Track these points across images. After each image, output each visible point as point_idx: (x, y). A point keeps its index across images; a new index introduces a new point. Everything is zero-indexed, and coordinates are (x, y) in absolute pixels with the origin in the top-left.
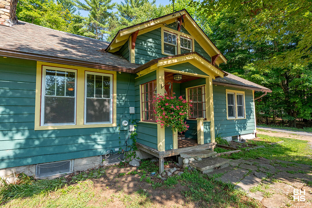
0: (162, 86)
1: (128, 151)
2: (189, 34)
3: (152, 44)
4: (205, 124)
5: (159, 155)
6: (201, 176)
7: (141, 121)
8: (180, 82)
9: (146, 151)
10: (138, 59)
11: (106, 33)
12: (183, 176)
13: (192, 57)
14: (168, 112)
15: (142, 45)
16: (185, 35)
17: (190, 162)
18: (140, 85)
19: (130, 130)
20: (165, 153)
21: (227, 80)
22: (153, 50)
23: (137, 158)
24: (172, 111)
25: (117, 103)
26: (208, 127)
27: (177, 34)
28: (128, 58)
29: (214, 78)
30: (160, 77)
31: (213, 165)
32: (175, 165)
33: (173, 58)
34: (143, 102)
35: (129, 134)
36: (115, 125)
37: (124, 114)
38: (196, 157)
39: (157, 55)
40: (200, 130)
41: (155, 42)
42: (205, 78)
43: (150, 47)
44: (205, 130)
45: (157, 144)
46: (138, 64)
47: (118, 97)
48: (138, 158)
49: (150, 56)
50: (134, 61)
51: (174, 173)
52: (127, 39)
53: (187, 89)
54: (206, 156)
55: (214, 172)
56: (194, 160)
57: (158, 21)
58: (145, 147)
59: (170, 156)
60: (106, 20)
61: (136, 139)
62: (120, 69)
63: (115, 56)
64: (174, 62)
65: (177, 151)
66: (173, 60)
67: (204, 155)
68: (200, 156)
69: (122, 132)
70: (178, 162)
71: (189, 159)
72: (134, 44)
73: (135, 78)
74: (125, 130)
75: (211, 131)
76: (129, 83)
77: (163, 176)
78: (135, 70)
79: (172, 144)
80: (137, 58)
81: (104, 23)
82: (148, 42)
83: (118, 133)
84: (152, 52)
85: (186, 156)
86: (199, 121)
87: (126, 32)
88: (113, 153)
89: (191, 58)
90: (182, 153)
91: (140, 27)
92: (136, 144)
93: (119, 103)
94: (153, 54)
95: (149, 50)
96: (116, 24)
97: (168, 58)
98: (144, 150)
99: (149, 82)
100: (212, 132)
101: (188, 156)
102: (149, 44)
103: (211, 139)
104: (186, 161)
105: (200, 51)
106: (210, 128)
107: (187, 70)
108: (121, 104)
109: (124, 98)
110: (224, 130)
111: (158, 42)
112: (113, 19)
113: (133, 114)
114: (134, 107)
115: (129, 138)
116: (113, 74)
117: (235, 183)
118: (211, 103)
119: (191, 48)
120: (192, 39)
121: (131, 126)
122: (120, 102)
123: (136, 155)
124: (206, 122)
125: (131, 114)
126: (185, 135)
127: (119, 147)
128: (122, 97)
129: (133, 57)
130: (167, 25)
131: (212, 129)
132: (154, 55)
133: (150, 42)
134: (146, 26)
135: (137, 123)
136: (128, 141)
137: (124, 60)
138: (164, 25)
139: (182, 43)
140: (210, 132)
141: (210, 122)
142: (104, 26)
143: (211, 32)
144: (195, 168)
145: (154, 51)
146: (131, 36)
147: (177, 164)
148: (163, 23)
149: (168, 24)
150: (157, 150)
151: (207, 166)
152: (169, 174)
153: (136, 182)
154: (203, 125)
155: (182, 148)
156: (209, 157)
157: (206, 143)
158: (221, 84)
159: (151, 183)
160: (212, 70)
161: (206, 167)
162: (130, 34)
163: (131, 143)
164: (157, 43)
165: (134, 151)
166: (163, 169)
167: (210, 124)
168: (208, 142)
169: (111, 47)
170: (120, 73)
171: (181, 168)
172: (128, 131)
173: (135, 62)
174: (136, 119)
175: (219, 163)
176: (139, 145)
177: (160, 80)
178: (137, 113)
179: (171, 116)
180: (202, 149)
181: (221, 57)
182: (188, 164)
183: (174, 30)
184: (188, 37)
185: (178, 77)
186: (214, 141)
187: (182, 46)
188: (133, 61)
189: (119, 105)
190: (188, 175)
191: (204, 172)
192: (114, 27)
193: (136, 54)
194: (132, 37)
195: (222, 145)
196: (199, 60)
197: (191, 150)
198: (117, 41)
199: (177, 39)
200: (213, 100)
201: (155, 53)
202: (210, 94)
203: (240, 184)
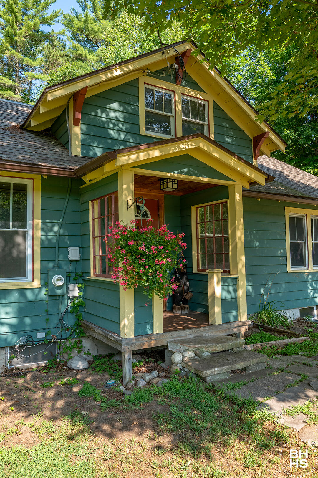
0: (128, 205)
1: (66, 339)
2: (201, 90)
3: (117, 114)
4: (224, 283)
5: (122, 345)
6: (202, 387)
7: (92, 276)
8: (181, 194)
9: (101, 338)
10: (87, 147)
11: (38, 79)
12: (166, 386)
13: (193, 144)
14: (136, 258)
15: (96, 116)
16: (192, 93)
17: (185, 359)
18: (90, 202)
19: (70, 295)
20: (134, 341)
21: (286, 188)
22: (121, 125)
23: (85, 354)
24: (142, 255)
25: (41, 239)
26: (231, 288)
27: (175, 92)
28: (66, 145)
29: (248, 187)
30: (125, 186)
31: (230, 364)
32: (158, 366)
33: (149, 147)
34: (96, 235)
35: (68, 302)
36: (36, 284)
37: (56, 261)
38: (199, 349)
39: (129, 137)
40: (214, 293)
41: (125, 108)
42: (228, 186)
43: (113, 121)
44: (226, 295)
45: (118, 324)
46: (88, 158)
47: (43, 226)
48: (88, 354)
49: (113, 139)
50: (79, 150)
51: (150, 381)
52: (64, 105)
53: (193, 209)
54: (219, 348)
55: (230, 379)
56: (193, 355)
57: (130, 67)
58: (98, 330)
59: (145, 347)
60: (38, 50)
61: (83, 313)
62: (45, 171)
63: (40, 140)
64: (153, 154)
65: (160, 336)
66: (151, 152)
67: (215, 346)
68: (206, 348)
69: (54, 298)
70: (164, 361)
71: (183, 354)
72: (79, 116)
73: (82, 187)
74: (59, 296)
75: (238, 297)
76: (68, 196)
77: (129, 387)
78: (76, 171)
79: (151, 323)
80: (85, 145)
81: (33, 56)
82: (110, 109)
83: (45, 302)
84: (118, 130)
85: (178, 348)
86: (212, 277)
87: (59, 93)
88: (33, 342)
89: (190, 147)
90: (171, 342)
91: (90, 81)
92: (82, 325)
93: (47, 239)
94: (120, 135)
95: (111, 126)
96: (60, 58)
97: (139, 149)
98: (97, 336)
99: (106, 196)
100: (241, 299)
101: (183, 348)
102: (112, 114)
103: (239, 313)
104: (177, 358)
105: (227, 125)
106: (235, 291)
107: (186, 170)
108: (49, 240)
109: (56, 229)
110: (280, 294)
111: (132, 109)
112: (54, 46)
113: (76, 261)
114: (78, 248)
115: (66, 312)
116: (33, 180)
117: (261, 400)
118: (240, 239)
119: (207, 119)
120: (208, 101)
121: (71, 287)
122: (49, 237)
123: (82, 346)
124: (227, 278)
125: (71, 261)
126: (188, 306)
127: (47, 330)
128: (53, 226)
129: (77, 143)
130: (151, 72)
131: (241, 293)
132: (122, 136)
133: (115, 110)
134: (104, 78)
135: (84, 280)
136: (65, 317)
137: (58, 150)
138: (144, 72)
139: (186, 109)
140: (236, 298)
141: (236, 279)
142: (34, 63)
143: (271, 75)
144: (193, 371)
145: (124, 128)
146: (72, 99)
147: (163, 365)
148: (143, 70)
149: (154, 70)
150: (119, 336)
151: (215, 367)
152: (141, 383)
153: (72, 399)
154: (220, 284)
155: (172, 332)
156: (228, 351)
157: (226, 321)
158: (270, 197)
159: (101, 400)
160: (239, 169)
161: (213, 370)
162: (71, 95)
163: (71, 321)
164: (130, 110)
165: (78, 339)
166: (130, 374)
167: (236, 282)
168: (232, 319)
169: (31, 121)
170: (47, 178)
171: (168, 372)
172: (66, 297)
173: (82, 153)
174: (83, 273)
175: (244, 361)
176: (88, 326)
177: (125, 192)
178: (84, 259)
179: (140, 265)
180: (217, 334)
181: (273, 137)
182: (181, 363)
183: (167, 83)
184: (199, 96)
185: (170, 185)
186: (244, 318)
187: (186, 115)
188: (77, 150)
189: (46, 243)
190: (176, 386)
191: (208, 379)
192: (55, 65)
193: (83, 136)
194: (75, 101)
195: (275, 327)
196: (210, 150)
197: (193, 336)
198: (42, 111)
199: (175, 102)
200: (243, 231)
201: (125, 133)
202: (237, 218)
203: (271, 402)
